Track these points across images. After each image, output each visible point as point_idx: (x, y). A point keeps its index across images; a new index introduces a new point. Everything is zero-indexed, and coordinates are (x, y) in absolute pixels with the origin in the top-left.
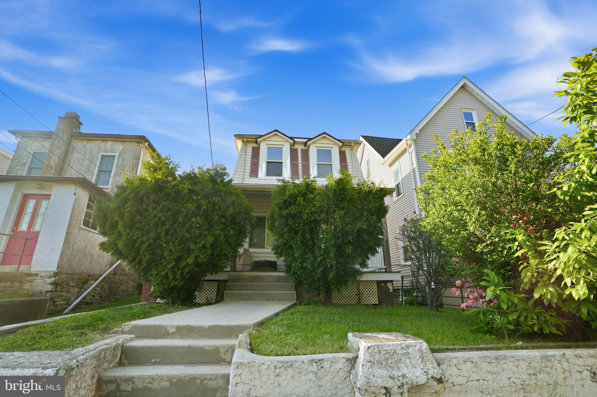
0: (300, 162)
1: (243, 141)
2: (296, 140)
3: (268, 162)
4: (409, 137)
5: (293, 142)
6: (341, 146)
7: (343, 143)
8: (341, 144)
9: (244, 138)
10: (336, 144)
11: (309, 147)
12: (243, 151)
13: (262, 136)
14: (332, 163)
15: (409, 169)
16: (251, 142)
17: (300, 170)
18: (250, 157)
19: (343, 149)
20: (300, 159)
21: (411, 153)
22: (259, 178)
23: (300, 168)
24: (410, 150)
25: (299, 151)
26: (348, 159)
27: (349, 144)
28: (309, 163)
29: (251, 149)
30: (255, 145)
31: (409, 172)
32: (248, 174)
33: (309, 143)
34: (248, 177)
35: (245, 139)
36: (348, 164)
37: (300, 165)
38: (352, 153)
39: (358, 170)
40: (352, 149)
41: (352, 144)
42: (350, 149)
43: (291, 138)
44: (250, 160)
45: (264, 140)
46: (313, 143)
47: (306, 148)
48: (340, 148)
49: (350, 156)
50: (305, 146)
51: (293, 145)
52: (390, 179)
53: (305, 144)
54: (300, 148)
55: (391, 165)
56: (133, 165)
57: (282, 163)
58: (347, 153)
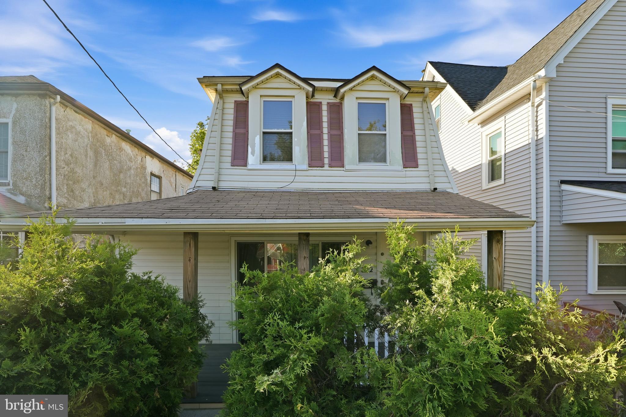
0: (325, 131)
1: (216, 90)
2: (316, 84)
3: (264, 133)
4: (542, 73)
5: (311, 89)
6: (404, 96)
7: (408, 88)
8: (406, 92)
9: (216, 85)
10: (395, 91)
11: (342, 98)
12: (218, 111)
13: (252, 78)
14: (387, 132)
15: (527, 138)
16: (232, 91)
17: (326, 149)
18: (231, 123)
19: (408, 101)
20: (325, 125)
21: (538, 106)
22: (249, 167)
23: (326, 142)
24: (537, 100)
25: (325, 108)
26: (416, 121)
27: (421, 90)
28: (342, 133)
29: (232, 106)
30: (240, 98)
31: (527, 143)
32: (229, 159)
33: (342, 90)
34: (229, 165)
35: (219, 87)
36: (417, 132)
37: (325, 137)
38: (425, 108)
39: (434, 144)
40: (424, 100)
41: (427, 90)
42: (421, 99)
43: (306, 80)
44: (231, 129)
45: (255, 87)
46: (351, 89)
47: (337, 101)
48: (403, 98)
49: (420, 115)
50: (335, 96)
51: (313, 96)
52: (480, 148)
53: (336, 91)
54: (325, 99)
55: (484, 123)
56: (41, 139)
57: (291, 133)
58: (415, 110)
